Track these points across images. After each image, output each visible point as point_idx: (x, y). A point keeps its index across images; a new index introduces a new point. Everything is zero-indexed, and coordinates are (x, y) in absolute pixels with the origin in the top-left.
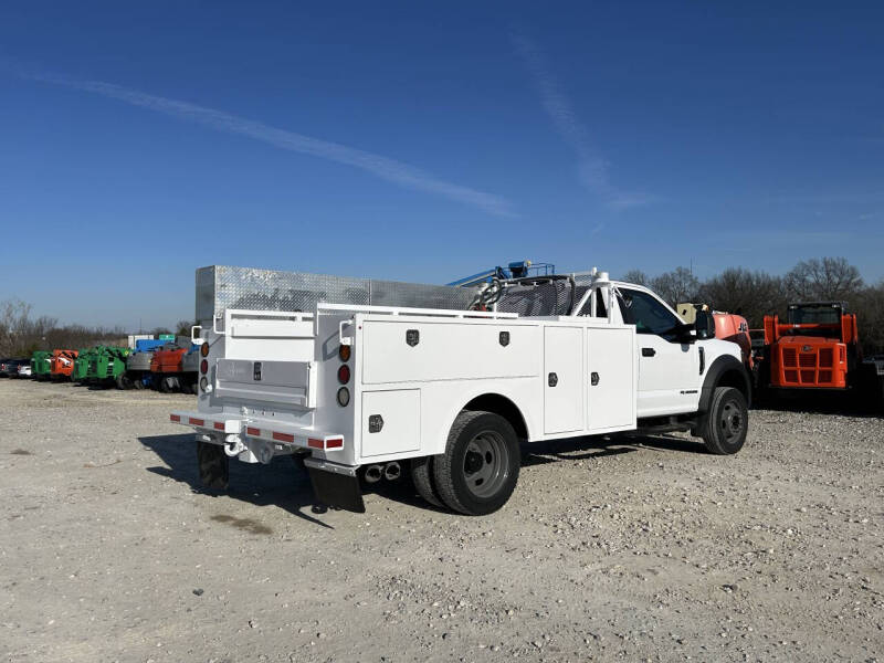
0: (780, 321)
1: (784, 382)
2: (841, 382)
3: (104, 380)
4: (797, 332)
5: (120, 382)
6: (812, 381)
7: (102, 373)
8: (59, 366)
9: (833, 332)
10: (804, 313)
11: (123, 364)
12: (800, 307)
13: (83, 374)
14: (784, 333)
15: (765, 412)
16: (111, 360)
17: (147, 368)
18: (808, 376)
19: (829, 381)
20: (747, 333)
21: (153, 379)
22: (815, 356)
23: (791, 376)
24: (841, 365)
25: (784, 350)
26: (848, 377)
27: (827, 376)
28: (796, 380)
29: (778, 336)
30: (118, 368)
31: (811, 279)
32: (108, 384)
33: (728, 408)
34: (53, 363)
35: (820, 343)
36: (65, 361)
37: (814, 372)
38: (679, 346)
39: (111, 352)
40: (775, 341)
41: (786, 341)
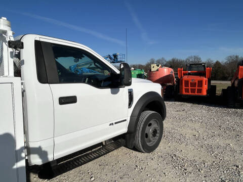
0: (183, 70)
1: (184, 93)
2: (205, 93)
4: (189, 74)
6: (194, 93)
9: (202, 74)
10: (192, 67)
12: (191, 65)
14: (185, 74)
15: (177, 103)
18: (193, 91)
19: (201, 92)
20: (173, 74)
22: (196, 83)
23: (187, 90)
24: (205, 87)
25: (185, 81)
26: (208, 91)
27: (200, 91)
28: (189, 92)
29: (183, 75)
31: (191, 60)
33: (150, 125)
35: (198, 78)
37: (195, 89)
38: (109, 90)
40: (181, 77)
41: (185, 78)
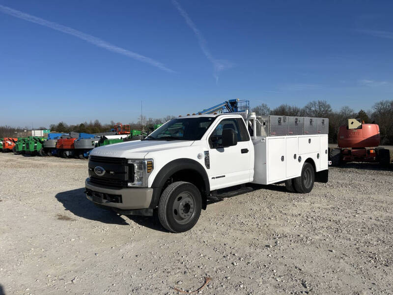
3: (32, 152)
5: (41, 153)
7: (32, 149)
8: (7, 145)
11: (41, 145)
13: (20, 149)
16: (36, 143)
17: (55, 147)
21: (57, 152)
30: (39, 147)
31: (313, 109)
32: (35, 154)
34: (4, 144)
36: (10, 143)
39: (35, 139)
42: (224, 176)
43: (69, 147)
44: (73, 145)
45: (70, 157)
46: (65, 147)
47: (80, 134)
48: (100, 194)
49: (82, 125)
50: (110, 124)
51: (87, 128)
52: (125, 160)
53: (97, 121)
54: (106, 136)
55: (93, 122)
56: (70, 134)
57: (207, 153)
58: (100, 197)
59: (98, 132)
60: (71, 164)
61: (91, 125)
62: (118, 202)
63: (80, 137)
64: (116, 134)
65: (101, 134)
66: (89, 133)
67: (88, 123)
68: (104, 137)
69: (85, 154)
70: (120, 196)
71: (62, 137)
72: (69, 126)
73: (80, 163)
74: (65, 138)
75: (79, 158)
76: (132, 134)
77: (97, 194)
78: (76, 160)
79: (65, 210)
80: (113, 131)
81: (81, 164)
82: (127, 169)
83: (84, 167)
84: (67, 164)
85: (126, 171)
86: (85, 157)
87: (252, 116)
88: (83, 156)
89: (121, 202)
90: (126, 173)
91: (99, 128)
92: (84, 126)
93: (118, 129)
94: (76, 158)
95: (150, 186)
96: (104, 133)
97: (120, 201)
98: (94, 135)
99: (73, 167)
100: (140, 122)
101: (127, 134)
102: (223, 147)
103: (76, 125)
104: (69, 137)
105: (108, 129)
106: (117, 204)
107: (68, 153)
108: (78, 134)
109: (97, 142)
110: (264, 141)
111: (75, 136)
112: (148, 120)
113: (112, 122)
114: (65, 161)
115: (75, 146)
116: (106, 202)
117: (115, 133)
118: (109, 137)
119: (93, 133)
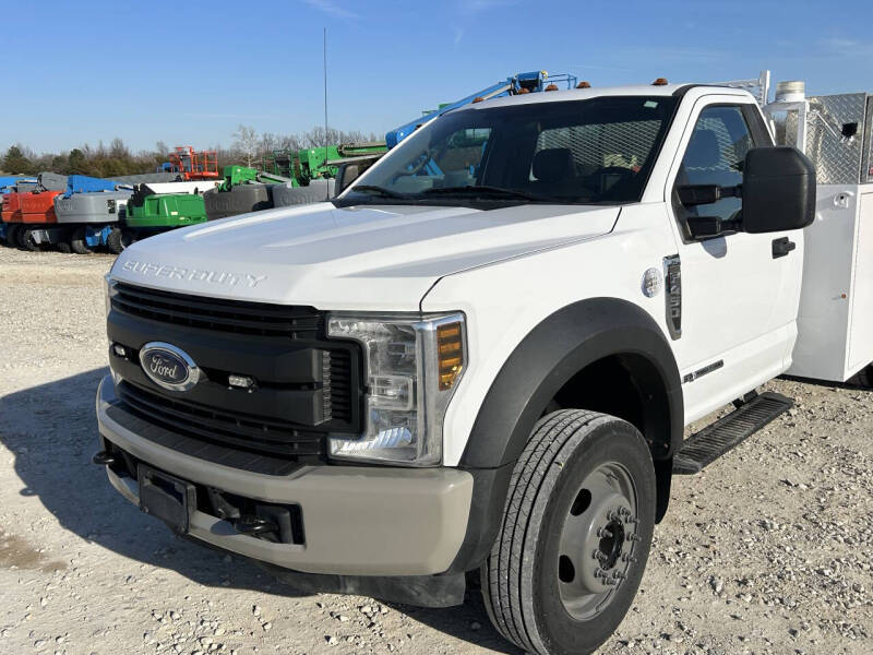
21: (6, 232)
42: (720, 364)
43: (42, 219)
44: (52, 211)
45: (45, 247)
46: (27, 219)
47: (70, 180)
48: (178, 487)
49: (75, 153)
50: (156, 150)
51: (91, 163)
52: (311, 320)
53: (118, 142)
54: (152, 186)
55: (108, 146)
56: (40, 179)
57: (673, 265)
58: (179, 496)
59: (122, 174)
60: (49, 271)
61: (101, 156)
62: (280, 539)
63: (71, 186)
64: (178, 180)
65: (134, 177)
66: (96, 176)
67: (94, 148)
68: (143, 187)
69: (89, 240)
70: (295, 511)
71: (16, 189)
72: (40, 156)
73: (74, 266)
74: (26, 191)
75: (73, 251)
76: (229, 178)
77: (165, 482)
78: (65, 255)
79: (24, 493)
80: (168, 170)
81: (81, 271)
82: (320, 365)
83: (90, 282)
84: (35, 270)
85: (316, 377)
86: (89, 248)
87: (790, 98)
88: (85, 243)
89: (299, 538)
90: (320, 385)
91: (126, 162)
92: (82, 157)
93: (183, 164)
94: (62, 251)
95: (453, 456)
96: (143, 176)
97: (289, 533)
98: (114, 181)
99: (55, 282)
100: (238, 143)
101: (213, 178)
102: (722, 236)
103: (59, 154)
104: (39, 189)
105: (150, 165)
106: (277, 547)
107: (38, 236)
108: (66, 178)
109: (125, 202)
110: (846, 203)
111: (56, 183)
112: (261, 139)
113: (160, 145)
114: (29, 258)
115: (57, 215)
116: (215, 529)
117: (174, 175)
118: (159, 188)
119: (109, 175)
